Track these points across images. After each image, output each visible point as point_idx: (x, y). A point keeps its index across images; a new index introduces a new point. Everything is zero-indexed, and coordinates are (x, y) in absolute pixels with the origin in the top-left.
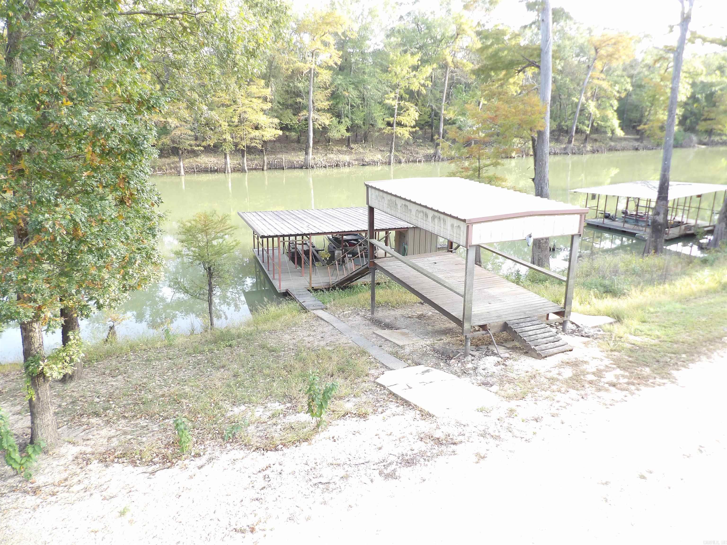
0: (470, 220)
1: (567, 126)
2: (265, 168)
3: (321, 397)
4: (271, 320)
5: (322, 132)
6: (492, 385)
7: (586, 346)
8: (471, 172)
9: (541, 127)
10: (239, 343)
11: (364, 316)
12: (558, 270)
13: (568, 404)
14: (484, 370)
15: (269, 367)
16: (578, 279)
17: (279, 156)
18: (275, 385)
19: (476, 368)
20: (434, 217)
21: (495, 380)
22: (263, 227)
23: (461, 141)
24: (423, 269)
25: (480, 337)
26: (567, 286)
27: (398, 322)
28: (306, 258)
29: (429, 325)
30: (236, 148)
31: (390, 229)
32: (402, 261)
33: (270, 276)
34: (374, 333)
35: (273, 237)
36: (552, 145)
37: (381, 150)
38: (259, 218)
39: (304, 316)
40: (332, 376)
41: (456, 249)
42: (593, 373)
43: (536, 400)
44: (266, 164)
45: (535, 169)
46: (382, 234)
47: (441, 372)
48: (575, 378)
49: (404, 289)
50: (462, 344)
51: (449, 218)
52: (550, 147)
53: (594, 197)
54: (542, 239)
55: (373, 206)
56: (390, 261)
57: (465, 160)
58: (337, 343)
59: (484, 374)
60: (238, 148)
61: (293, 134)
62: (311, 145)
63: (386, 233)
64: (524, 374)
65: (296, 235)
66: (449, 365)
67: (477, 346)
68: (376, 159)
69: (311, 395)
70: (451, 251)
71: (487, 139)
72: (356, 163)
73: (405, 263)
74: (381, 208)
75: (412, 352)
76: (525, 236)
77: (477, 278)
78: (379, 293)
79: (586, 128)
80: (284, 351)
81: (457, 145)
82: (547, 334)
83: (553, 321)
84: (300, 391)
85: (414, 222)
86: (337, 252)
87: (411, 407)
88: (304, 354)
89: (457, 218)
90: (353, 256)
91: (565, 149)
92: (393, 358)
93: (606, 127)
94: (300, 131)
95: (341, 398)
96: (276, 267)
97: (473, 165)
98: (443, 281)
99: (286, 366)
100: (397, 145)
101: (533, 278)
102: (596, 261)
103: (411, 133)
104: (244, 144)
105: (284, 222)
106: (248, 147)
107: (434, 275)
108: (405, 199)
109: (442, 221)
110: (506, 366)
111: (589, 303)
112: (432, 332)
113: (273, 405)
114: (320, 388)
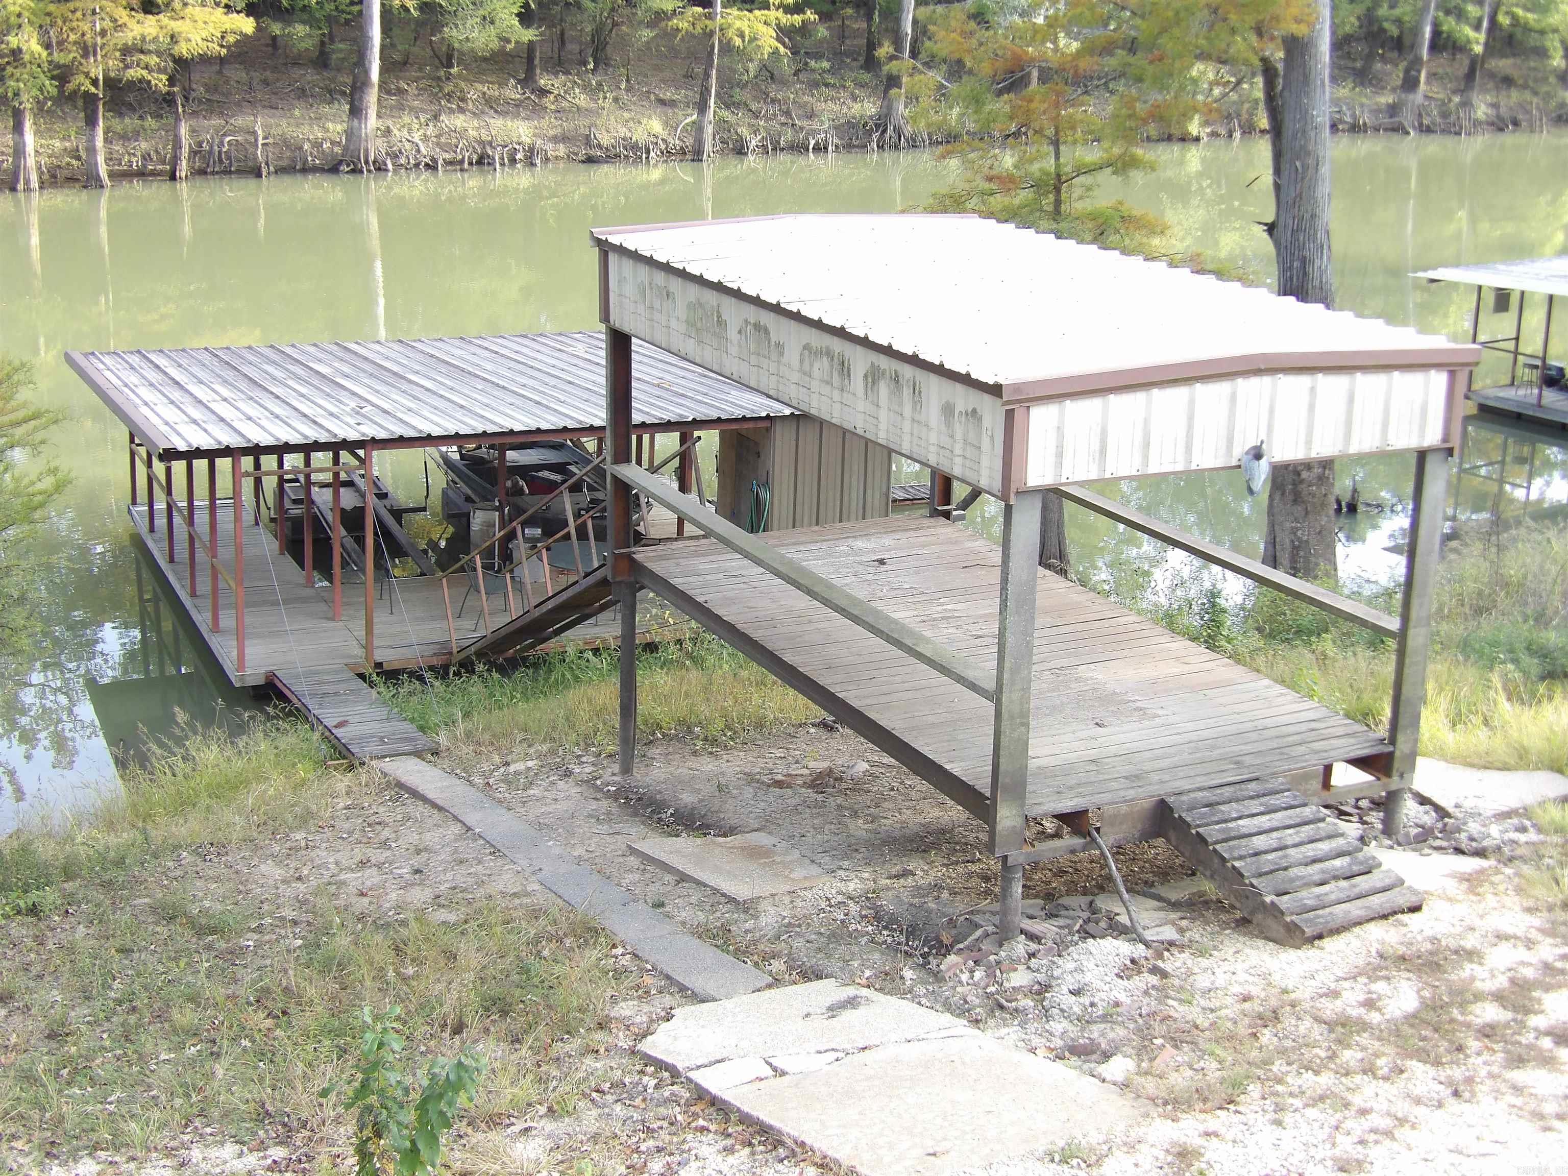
0: (1017, 387)
1: (1399, 21)
2: (183, 168)
3: (410, 1116)
4: (205, 801)
5: (420, 23)
6: (1106, 1056)
7: (1472, 890)
8: (1023, 196)
9: (1298, 21)
10: (70, 899)
11: (589, 782)
12: (1367, 591)
13: (1402, 1121)
14: (1076, 993)
15: (194, 999)
16: (1444, 627)
17: (240, 121)
18: (220, 1072)
19: (1046, 988)
20: (873, 377)
21: (1121, 1032)
22: (171, 414)
23: (986, 68)
24: (830, 586)
25: (1064, 861)
26: (1401, 653)
27: (730, 805)
28: (350, 542)
29: (855, 814)
30: (61, 88)
31: (697, 423)
32: (747, 555)
33: (202, 619)
34: (633, 851)
35: (211, 455)
36: (1344, 92)
37: (662, 102)
38: (153, 375)
39: (342, 782)
40: (458, 1029)
41: (966, 504)
42: (1499, 997)
43: (1279, 1108)
44: (185, 151)
45: (1277, 187)
46: (668, 443)
47: (906, 1006)
48: (1430, 1016)
49: (754, 671)
50: (987, 893)
51: (934, 380)
52: (1335, 102)
53: (1502, 299)
54: (1308, 465)
55: (626, 328)
56: (697, 554)
57: (1003, 147)
58: (480, 893)
59: (1077, 1010)
60: (70, 87)
61: (300, 30)
62: (375, 75)
63: (683, 439)
64: (1231, 1009)
65: (307, 449)
66: (938, 977)
67: (1049, 896)
68: (640, 136)
69: (369, 1109)
70: (947, 515)
71: (1085, 64)
72: (562, 150)
73: (759, 562)
74: (659, 337)
75: (788, 928)
76: (1239, 450)
77: (1048, 621)
78: (653, 687)
79: (1468, 31)
80: (259, 930)
81: (968, 85)
82: (1324, 847)
83: (1349, 789)
84: (324, 1093)
85: (793, 392)
86: (478, 519)
87: (781, 1152)
88: (343, 941)
89: (966, 380)
90: (548, 533)
91: (1393, 110)
92: (708, 953)
93: (1542, 32)
94: (329, 19)
95: (494, 1121)
96: (227, 581)
97: (1035, 168)
98: (911, 633)
99: (266, 991)
100: (728, 83)
101: (1271, 619)
102: (1510, 554)
103: (783, 33)
104: (98, 72)
105: (257, 393)
106: (111, 84)
107: (877, 613)
108: (756, 301)
109: (907, 392)
110: (1164, 975)
111: (1486, 722)
112: (870, 845)
113: (214, 1153)
114: (409, 1080)
